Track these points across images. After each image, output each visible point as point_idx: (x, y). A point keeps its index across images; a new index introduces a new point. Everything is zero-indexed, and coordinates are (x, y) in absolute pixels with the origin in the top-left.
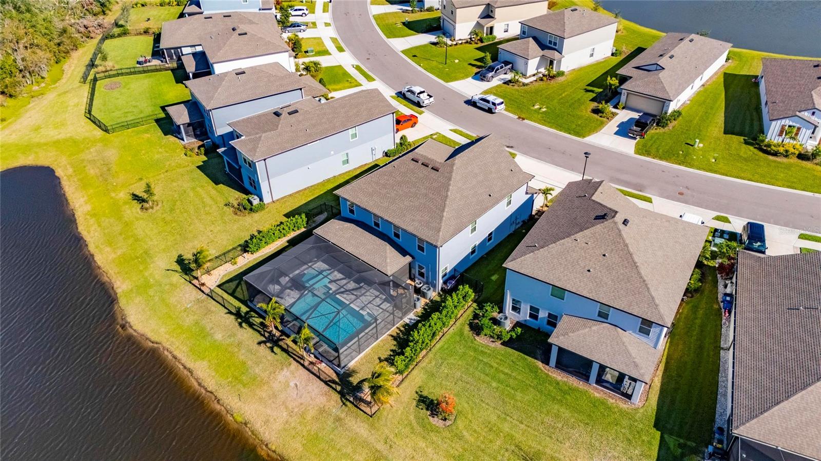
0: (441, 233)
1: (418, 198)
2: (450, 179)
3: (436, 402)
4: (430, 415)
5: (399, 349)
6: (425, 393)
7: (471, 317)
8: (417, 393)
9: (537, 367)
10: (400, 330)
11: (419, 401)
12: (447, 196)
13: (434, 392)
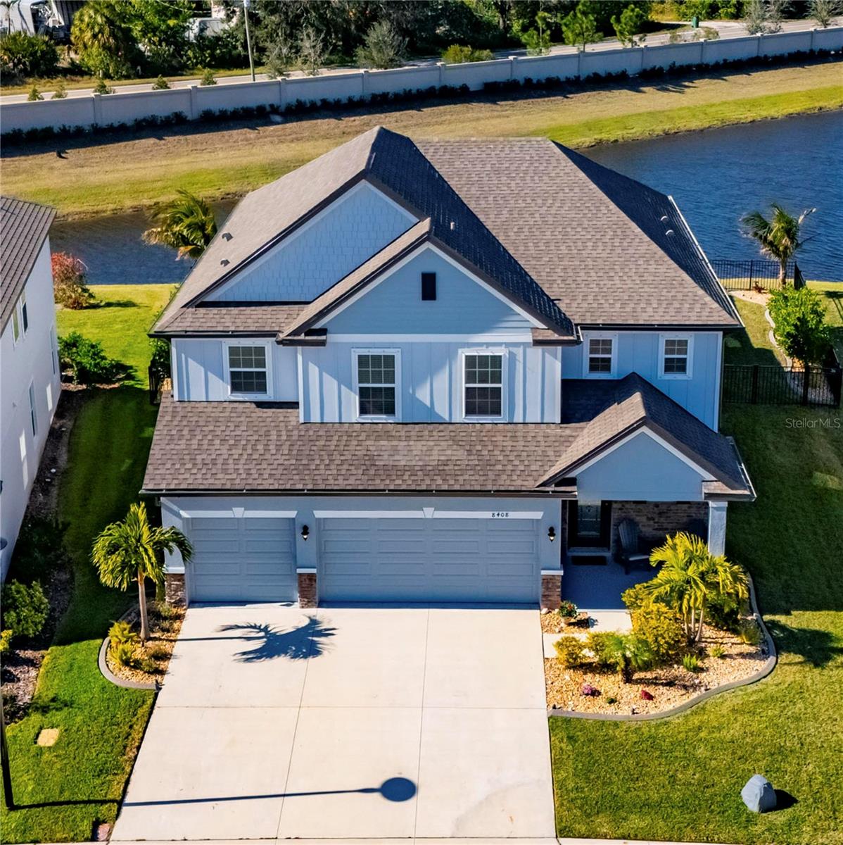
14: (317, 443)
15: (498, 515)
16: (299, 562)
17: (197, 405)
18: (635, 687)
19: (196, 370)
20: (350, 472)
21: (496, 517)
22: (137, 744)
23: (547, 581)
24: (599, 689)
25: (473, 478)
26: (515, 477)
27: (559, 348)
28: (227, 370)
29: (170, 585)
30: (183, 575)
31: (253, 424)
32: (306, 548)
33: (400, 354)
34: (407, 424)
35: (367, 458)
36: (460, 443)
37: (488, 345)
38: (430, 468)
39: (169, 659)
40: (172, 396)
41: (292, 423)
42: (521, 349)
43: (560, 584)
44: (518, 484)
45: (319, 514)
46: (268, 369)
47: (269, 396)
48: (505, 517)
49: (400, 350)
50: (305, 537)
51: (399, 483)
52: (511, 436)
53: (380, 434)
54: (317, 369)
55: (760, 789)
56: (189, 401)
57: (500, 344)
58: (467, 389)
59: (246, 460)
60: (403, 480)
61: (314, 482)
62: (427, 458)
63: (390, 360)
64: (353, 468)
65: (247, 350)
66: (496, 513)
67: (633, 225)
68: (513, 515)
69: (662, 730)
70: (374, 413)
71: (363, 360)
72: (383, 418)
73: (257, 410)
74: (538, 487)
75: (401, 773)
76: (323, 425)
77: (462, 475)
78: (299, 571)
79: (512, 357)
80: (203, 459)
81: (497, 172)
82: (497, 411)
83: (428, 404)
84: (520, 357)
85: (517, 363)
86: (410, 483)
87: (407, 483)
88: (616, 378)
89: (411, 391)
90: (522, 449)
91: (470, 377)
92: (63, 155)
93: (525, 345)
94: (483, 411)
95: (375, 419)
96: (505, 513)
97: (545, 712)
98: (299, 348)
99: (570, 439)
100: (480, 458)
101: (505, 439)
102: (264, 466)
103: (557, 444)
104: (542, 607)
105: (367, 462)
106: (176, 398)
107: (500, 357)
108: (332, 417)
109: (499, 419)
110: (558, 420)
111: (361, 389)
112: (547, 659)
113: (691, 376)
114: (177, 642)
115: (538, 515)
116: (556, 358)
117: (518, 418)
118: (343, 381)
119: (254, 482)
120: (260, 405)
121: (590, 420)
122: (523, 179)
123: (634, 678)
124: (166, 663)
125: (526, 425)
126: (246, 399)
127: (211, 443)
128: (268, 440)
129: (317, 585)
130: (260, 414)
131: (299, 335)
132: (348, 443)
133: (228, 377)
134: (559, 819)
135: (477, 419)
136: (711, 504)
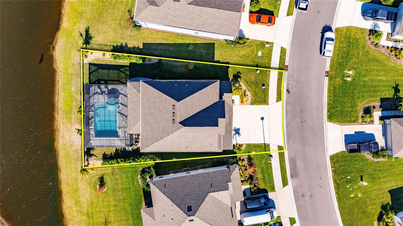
0: (146, 148)
1: (156, 125)
2: (172, 133)
3: (104, 182)
4: (99, 184)
5: (114, 155)
6: (104, 177)
7: (147, 166)
8: (103, 175)
9: (142, 203)
10: (121, 149)
11: (101, 178)
12: (163, 138)
13: (107, 179)
67: (199, 92)
81: (187, 110)
122: (189, 106)
127: (226, 143)
134: (267, 105)
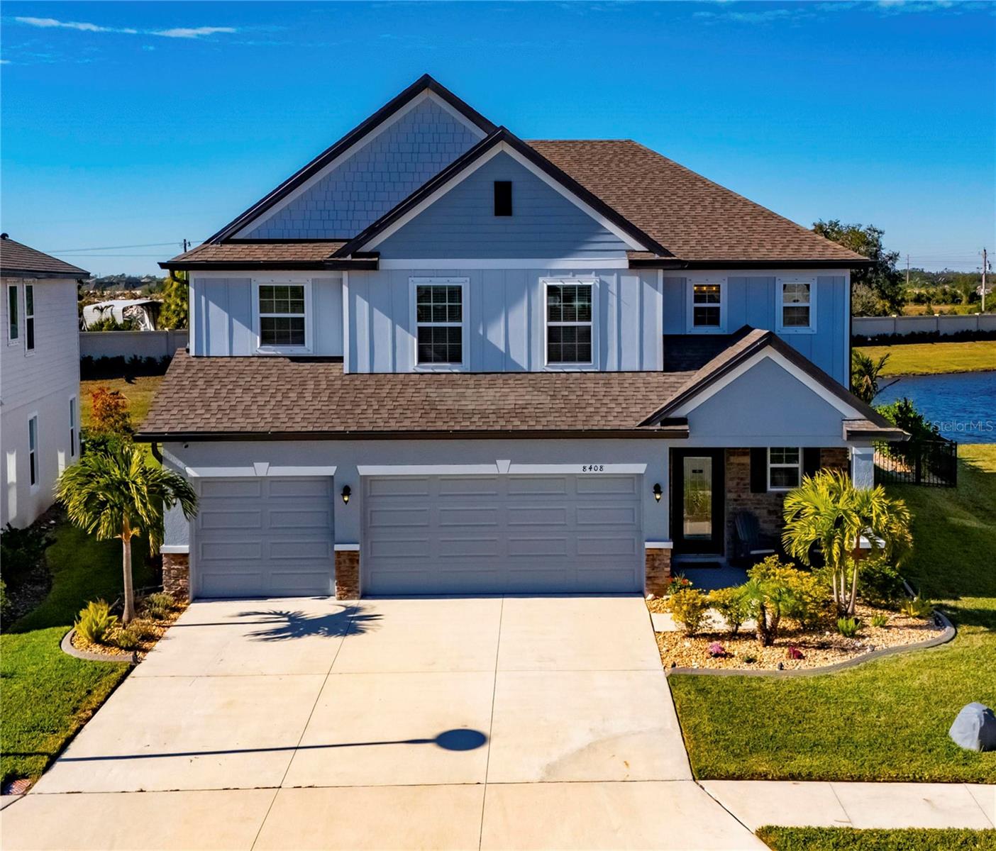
14: (364, 391)
15: (590, 468)
16: (338, 536)
17: (218, 360)
18: (778, 650)
19: (218, 316)
20: (405, 416)
21: (588, 471)
22: (94, 706)
23: (653, 556)
24: (732, 652)
25: (559, 419)
26: (611, 418)
27: (661, 273)
28: (257, 315)
29: (169, 570)
30: (186, 555)
31: (286, 375)
32: (348, 513)
33: (468, 284)
34: (475, 374)
35: (427, 403)
36: (542, 389)
37: (575, 272)
38: (505, 411)
39: (158, 640)
40: (188, 351)
41: (334, 374)
42: (615, 277)
43: (669, 561)
44: (614, 423)
45: (364, 470)
46: (308, 315)
47: (307, 349)
48: (598, 472)
49: (468, 279)
50: (346, 499)
51: (466, 425)
52: (604, 384)
53: (443, 383)
54: (366, 304)
55: (979, 716)
56: (208, 357)
57: (588, 271)
58: (550, 328)
59: (274, 406)
60: (471, 422)
61: (359, 425)
62: (502, 403)
63: (456, 293)
64: (408, 412)
65: (281, 290)
66: (588, 466)
68: (610, 469)
69: (824, 682)
70: (436, 360)
71: (423, 293)
72: (445, 367)
73: (292, 364)
74: (639, 426)
75: (466, 726)
76: (372, 376)
77: (545, 417)
78: (338, 547)
79: (604, 286)
80: (219, 406)
82: (586, 357)
83: (502, 348)
84: (613, 288)
85: (610, 294)
86: (481, 424)
87: (477, 424)
88: (726, 333)
89: (481, 332)
90: (618, 393)
91: (553, 314)
92: (133, 381)
93: (619, 272)
94: (569, 358)
95: (437, 367)
96: (599, 466)
97: (662, 673)
98: (345, 274)
99: (676, 385)
100: (566, 402)
101: (597, 386)
102: (296, 410)
103: (661, 389)
104: (646, 593)
105: (425, 407)
106: (192, 353)
107: (590, 286)
108: (384, 365)
109: (590, 367)
110: (660, 367)
111: (420, 328)
112: (659, 632)
113: (815, 329)
114: (171, 628)
115: (640, 468)
116: (657, 289)
117: (612, 365)
118: (398, 319)
119: (283, 425)
120: (295, 359)
121: (699, 369)
123: (774, 642)
124: (153, 644)
125: (622, 375)
126: (279, 353)
127: (231, 392)
128: (303, 389)
129: (360, 567)
130: (296, 367)
131: (345, 256)
132: (402, 391)
133: (257, 324)
135: (562, 368)
136: (854, 450)
